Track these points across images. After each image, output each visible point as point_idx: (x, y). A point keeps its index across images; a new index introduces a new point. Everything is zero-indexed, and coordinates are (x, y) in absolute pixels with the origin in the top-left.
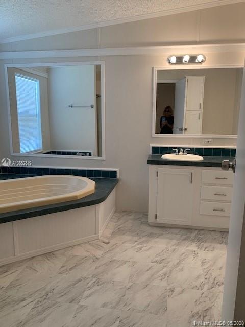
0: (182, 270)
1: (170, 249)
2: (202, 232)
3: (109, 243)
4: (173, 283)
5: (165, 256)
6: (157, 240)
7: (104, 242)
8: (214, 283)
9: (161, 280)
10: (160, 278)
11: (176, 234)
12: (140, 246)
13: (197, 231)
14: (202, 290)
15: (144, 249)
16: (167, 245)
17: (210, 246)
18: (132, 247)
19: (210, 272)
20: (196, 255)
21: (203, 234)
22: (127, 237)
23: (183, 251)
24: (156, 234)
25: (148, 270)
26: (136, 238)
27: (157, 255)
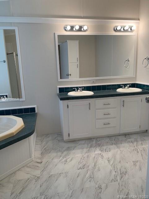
0: (99, 170)
1: (85, 156)
2: (98, 139)
3: (42, 162)
4: (98, 182)
5: (84, 163)
6: (74, 151)
7: (38, 163)
8: (121, 173)
9: (90, 181)
10: (89, 180)
11: (84, 144)
12: (65, 159)
13: (95, 139)
14: (117, 181)
15: (68, 160)
16: (82, 154)
17: (107, 148)
18: (60, 161)
19: (115, 166)
20: (102, 157)
21: (99, 141)
22: (53, 154)
23: (93, 156)
24: (71, 147)
25: (78, 176)
26: (59, 154)
27: (79, 163)
